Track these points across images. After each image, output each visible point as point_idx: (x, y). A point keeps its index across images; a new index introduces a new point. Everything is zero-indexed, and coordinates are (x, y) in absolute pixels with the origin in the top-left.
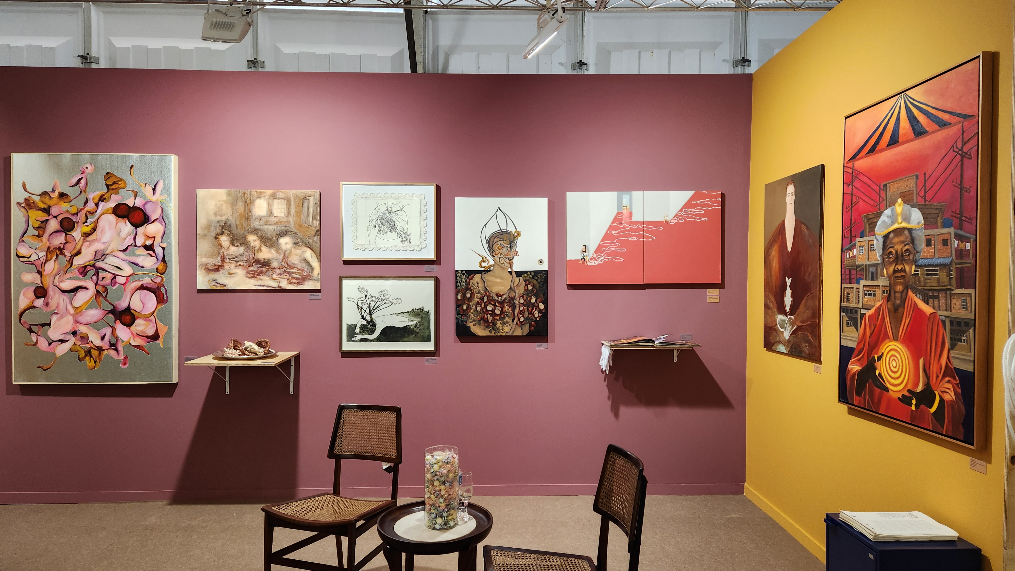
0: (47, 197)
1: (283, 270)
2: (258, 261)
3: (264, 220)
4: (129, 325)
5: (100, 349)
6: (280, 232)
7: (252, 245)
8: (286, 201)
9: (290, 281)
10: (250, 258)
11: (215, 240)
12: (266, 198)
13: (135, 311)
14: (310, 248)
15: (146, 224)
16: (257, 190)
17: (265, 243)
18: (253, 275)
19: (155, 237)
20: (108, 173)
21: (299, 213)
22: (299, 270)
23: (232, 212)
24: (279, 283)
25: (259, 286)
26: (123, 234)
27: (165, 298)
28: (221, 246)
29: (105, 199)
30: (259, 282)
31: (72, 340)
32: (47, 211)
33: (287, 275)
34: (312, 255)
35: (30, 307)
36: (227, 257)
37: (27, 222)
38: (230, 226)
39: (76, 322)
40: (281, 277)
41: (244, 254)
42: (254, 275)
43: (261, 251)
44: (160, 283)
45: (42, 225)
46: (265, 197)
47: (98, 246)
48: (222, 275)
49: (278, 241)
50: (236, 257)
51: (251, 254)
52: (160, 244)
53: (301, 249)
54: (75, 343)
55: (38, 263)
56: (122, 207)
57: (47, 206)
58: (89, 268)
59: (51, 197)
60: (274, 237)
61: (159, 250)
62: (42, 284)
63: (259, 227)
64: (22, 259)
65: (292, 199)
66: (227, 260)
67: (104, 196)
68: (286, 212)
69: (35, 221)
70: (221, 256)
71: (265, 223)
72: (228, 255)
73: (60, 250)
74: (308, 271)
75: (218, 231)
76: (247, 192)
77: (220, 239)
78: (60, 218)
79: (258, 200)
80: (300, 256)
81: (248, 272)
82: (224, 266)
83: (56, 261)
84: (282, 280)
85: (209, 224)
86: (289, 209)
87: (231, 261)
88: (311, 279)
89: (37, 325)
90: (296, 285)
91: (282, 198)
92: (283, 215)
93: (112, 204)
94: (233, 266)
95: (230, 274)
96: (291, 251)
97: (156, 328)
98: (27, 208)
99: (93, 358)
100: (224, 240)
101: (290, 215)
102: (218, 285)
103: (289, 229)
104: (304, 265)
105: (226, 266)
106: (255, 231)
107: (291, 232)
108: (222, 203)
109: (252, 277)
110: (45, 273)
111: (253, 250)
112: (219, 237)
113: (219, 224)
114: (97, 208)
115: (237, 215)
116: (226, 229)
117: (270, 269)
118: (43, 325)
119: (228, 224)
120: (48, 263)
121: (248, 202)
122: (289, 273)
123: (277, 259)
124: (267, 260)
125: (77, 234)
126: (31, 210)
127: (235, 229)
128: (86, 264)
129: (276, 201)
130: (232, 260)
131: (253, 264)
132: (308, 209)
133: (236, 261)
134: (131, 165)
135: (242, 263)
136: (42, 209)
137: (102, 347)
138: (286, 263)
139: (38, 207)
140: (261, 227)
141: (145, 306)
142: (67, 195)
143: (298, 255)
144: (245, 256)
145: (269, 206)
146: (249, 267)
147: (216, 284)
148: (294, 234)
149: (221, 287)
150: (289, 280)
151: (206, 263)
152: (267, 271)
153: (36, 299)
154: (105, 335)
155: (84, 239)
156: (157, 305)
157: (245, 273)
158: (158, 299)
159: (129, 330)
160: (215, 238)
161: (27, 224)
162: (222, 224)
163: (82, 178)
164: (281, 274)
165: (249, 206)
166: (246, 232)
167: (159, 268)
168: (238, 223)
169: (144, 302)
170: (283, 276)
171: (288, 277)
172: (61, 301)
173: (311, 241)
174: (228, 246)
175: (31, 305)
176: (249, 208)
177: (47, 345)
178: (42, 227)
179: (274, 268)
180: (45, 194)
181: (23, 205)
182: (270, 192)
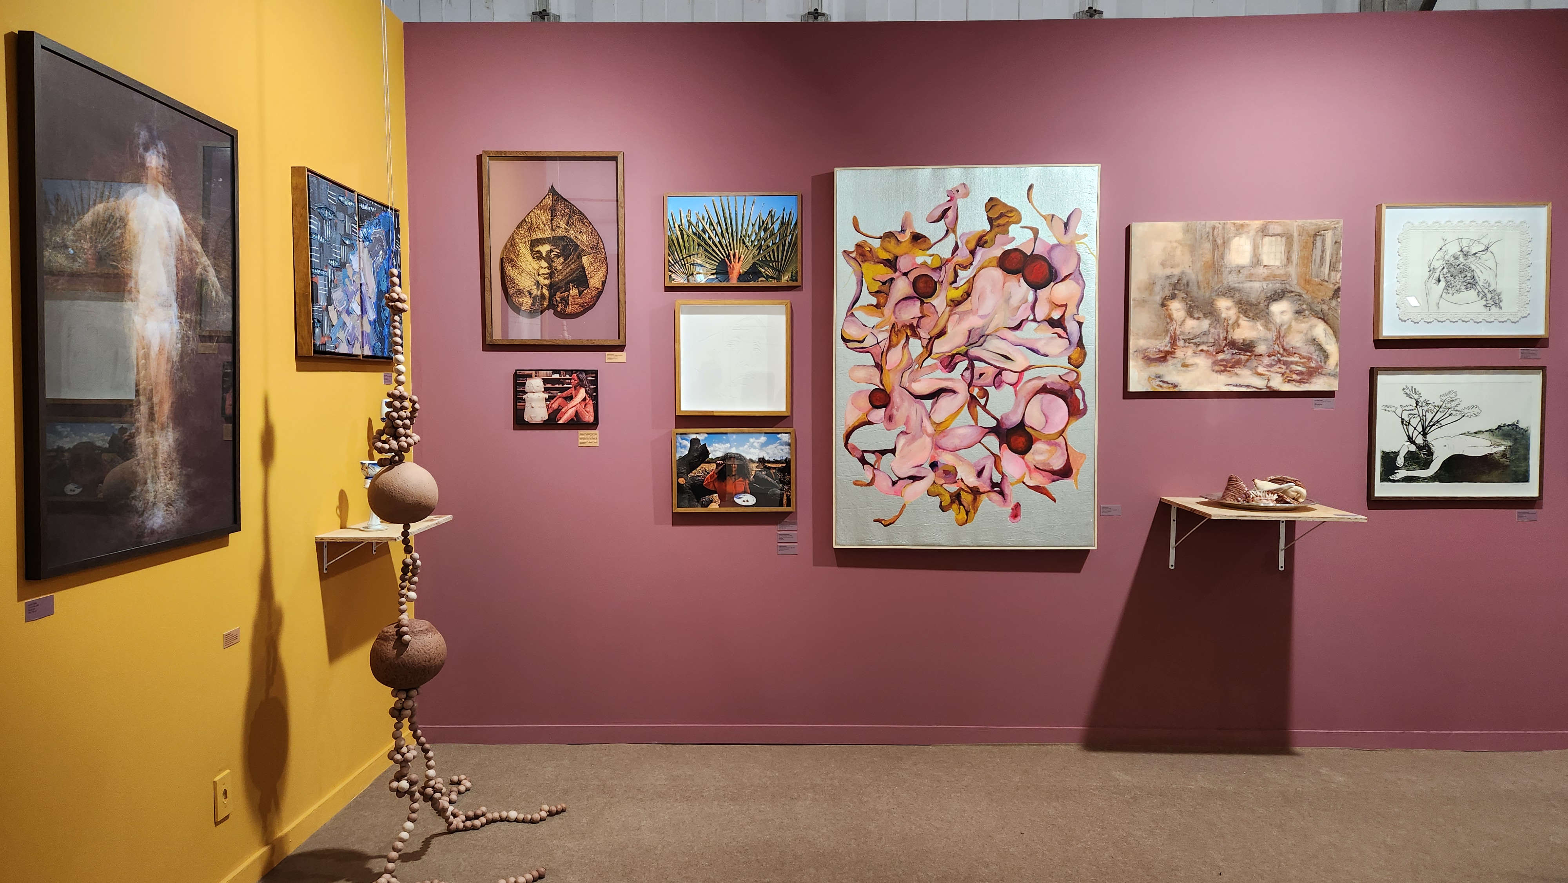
0: (893, 241)
1: (1276, 359)
2: (1232, 344)
3: (1245, 272)
4: (1022, 451)
5: (975, 492)
6: (1273, 292)
7: (1223, 315)
8: (1284, 238)
9: (1287, 377)
10: (1219, 338)
11: (1160, 308)
12: (1250, 234)
13: (1033, 429)
14: (1323, 319)
15: (1052, 283)
16: (1236, 222)
17: (1245, 313)
18: (1224, 367)
19: (1066, 305)
20: (991, 199)
21: (1306, 260)
22: (1304, 358)
23: (1191, 260)
24: (1269, 380)
25: (1234, 386)
26: (1015, 301)
27: (1082, 407)
28: (1172, 320)
29: (986, 242)
30: (1234, 380)
31: (931, 476)
32: (891, 264)
33: (1283, 366)
34: (1328, 332)
35: (863, 422)
36: (1181, 337)
37: (859, 283)
38: (1188, 284)
39: (937, 446)
40: (1271, 370)
41: (1209, 331)
42: (1226, 366)
43: (1239, 326)
44: (1074, 381)
45: (884, 288)
46: (1248, 232)
47: (973, 322)
48: (1171, 367)
49: (1267, 309)
50: (1195, 337)
51: (1221, 331)
52: (1075, 317)
53: (1307, 322)
54: (934, 482)
55: (877, 351)
56: (1013, 255)
57: (892, 256)
58: (958, 358)
59: (898, 241)
60: (1262, 301)
61: (1072, 327)
62: (883, 385)
63: (1237, 285)
64: (850, 345)
65: (1295, 235)
66: (1181, 343)
67: (984, 238)
68: (1284, 257)
69: (873, 281)
70: (1171, 337)
71: (1246, 277)
72: (1182, 333)
73: (913, 330)
74: (1319, 359)
75: (1167, 293)
76: (1217, 225)
77: (1170, 308)
78: (912, 276)
79: (1237, 238)
80: (1306, 334)
81: (1215, 363)
82: (1174, 352)
83: (905, 347)
84: (1273, 375)
85: (1152, 282)
86: (1289, 252)
87: (1187, 344)
88: (1323, 373)
89: (873, 452)
90: (1297, 384)
91: (1278, 235)
92: (1278, 263)
93: (997, 252)
94: (1190, 352)
95: (1184, 365)
96: (1290, 327)
97: (1066, 457)
98: (859, 260)
99: (964, 507)
100: (1177, 308)
101: (1290, 263)
102: (1165, 385)
103: (1288, 287)
104: (1312, 349)
105: (1179, 353)
106: (1228, 292)
107: (1292, 292)
108: (1175, 245)
109: (1223, 371)
110: (887, 368)
111: (1225, 324)
112: (1168, 303)
113: (1168, 282)
114: (974, 258)
115: (1199, 265)
116: (1181, 290)
117: (1253, 357)
118: (883, 452)
119: (1185, 281)
120: (893, 350)
121: (1220, 242)
122: (1285, 363)
123: (1266, 340)
124: (1248, 342)
125: (939, 302)
126: (867, 263)
127: (1195, 289)
128: (954, 352)
129: (1267, 240)
130: (1189, 343)
131: (1225, 349)
132: (1323, 252)
133: (1195, 344)
134: (1029, 184)
135: (1205, 348)
136: (885, 262)
137: (979, 489)
138: (1280, 346)
139: (877, 257)
140: (1241, 285)
141: (1049, 421)
142: (925, 237)
143: (1302, 332)
144: (1210, 335)
145: (1256, 248)
146: (1217, 353)
147: (1161, 384)
148: (1296, 295)
149: (1169, 388)
150: (1285, 376)
151: (1145, 347)
152: (1247, 360)
153: (872, 409)
154: (984, 468)
155: (951, 311)
156: (1069, 420)
157: (1210, 364)
158: (1070, 408)
159: (1021, 459)
160: (1162, 305)
161: (859, 287)
162: (1175, 280)
163: (950, 208)
164: (1271, 366)
165: (1221, 248)
166: (1215, 293)
167: (1072, 357)
168: (1201, 278)
169: (1048, 414)
170: (1275, 369)
171: (1283, 371)
172: (913, 413)
173: (1325, 307)
174: (1183, 319)
175: (864, 420)
176: (1220, 253)
177: (890, 484)
178: (883, 291)
179: (1261, 355)
180: (889, 235)
181: (854, 255)
182: (1256, 224)
